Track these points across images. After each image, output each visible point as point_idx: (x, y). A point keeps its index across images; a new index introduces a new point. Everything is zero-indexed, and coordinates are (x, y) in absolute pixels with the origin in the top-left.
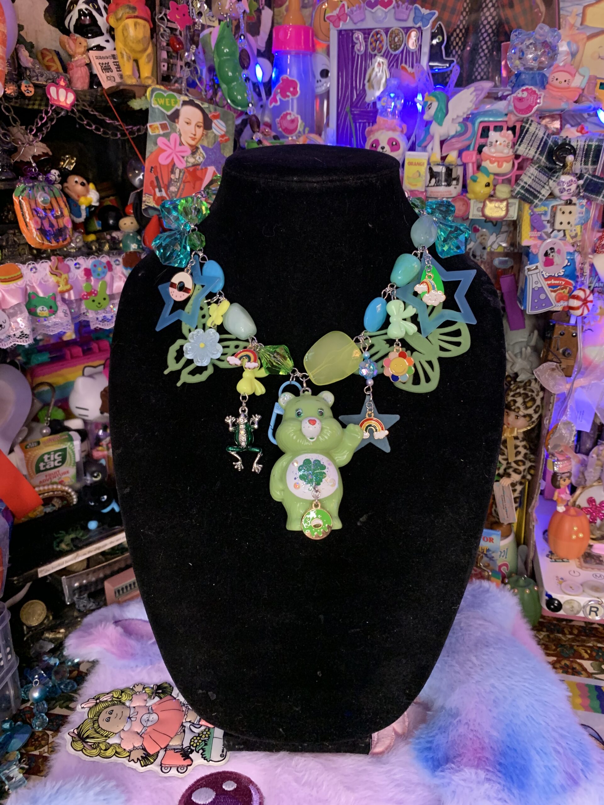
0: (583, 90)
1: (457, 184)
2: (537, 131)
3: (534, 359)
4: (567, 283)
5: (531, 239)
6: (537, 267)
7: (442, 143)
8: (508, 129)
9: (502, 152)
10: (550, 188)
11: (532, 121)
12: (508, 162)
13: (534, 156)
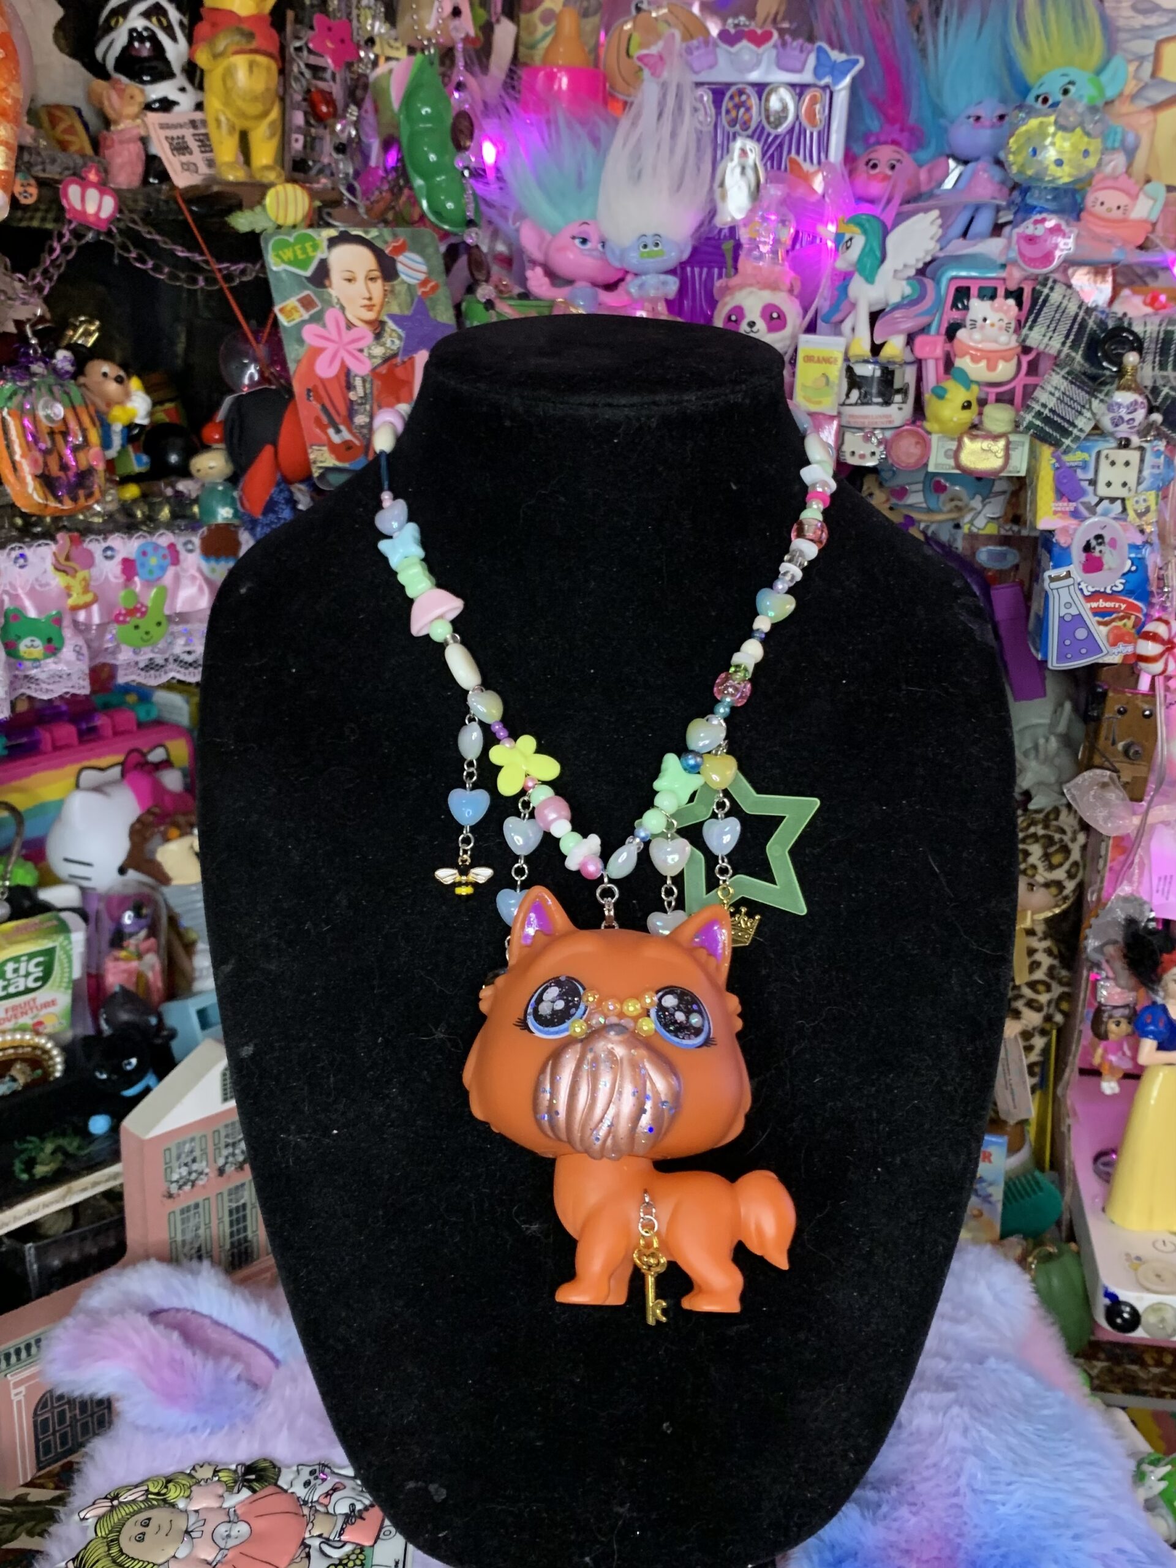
0: (1154, 225)
1: (904, 402)
2: (1065, 302)
3: (1064, 761)
4: (1131, 606)
5: (1055, 517)
6: (1069, 573)
7: (874, 317)
8: (1008, 294)
9: (996, 341)
10: (1094, 414)
11: (1055, 281)
12: (1007, 360)
13: (1060, 352)
